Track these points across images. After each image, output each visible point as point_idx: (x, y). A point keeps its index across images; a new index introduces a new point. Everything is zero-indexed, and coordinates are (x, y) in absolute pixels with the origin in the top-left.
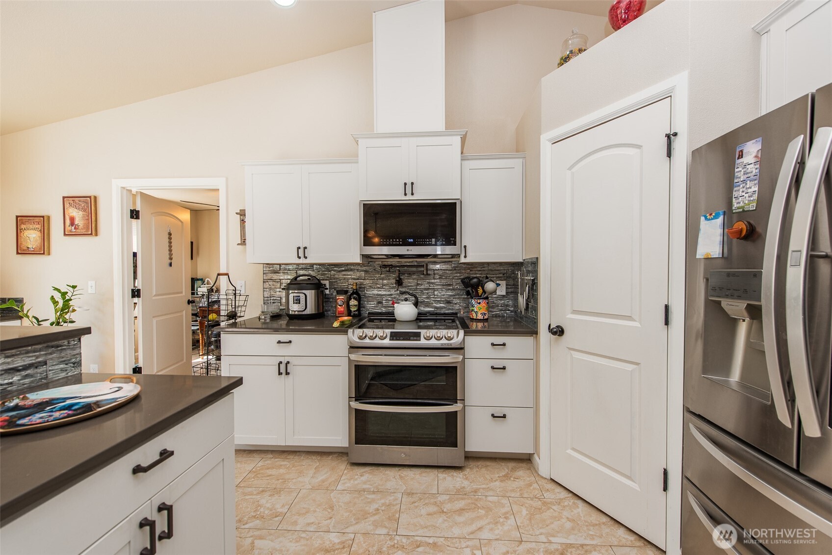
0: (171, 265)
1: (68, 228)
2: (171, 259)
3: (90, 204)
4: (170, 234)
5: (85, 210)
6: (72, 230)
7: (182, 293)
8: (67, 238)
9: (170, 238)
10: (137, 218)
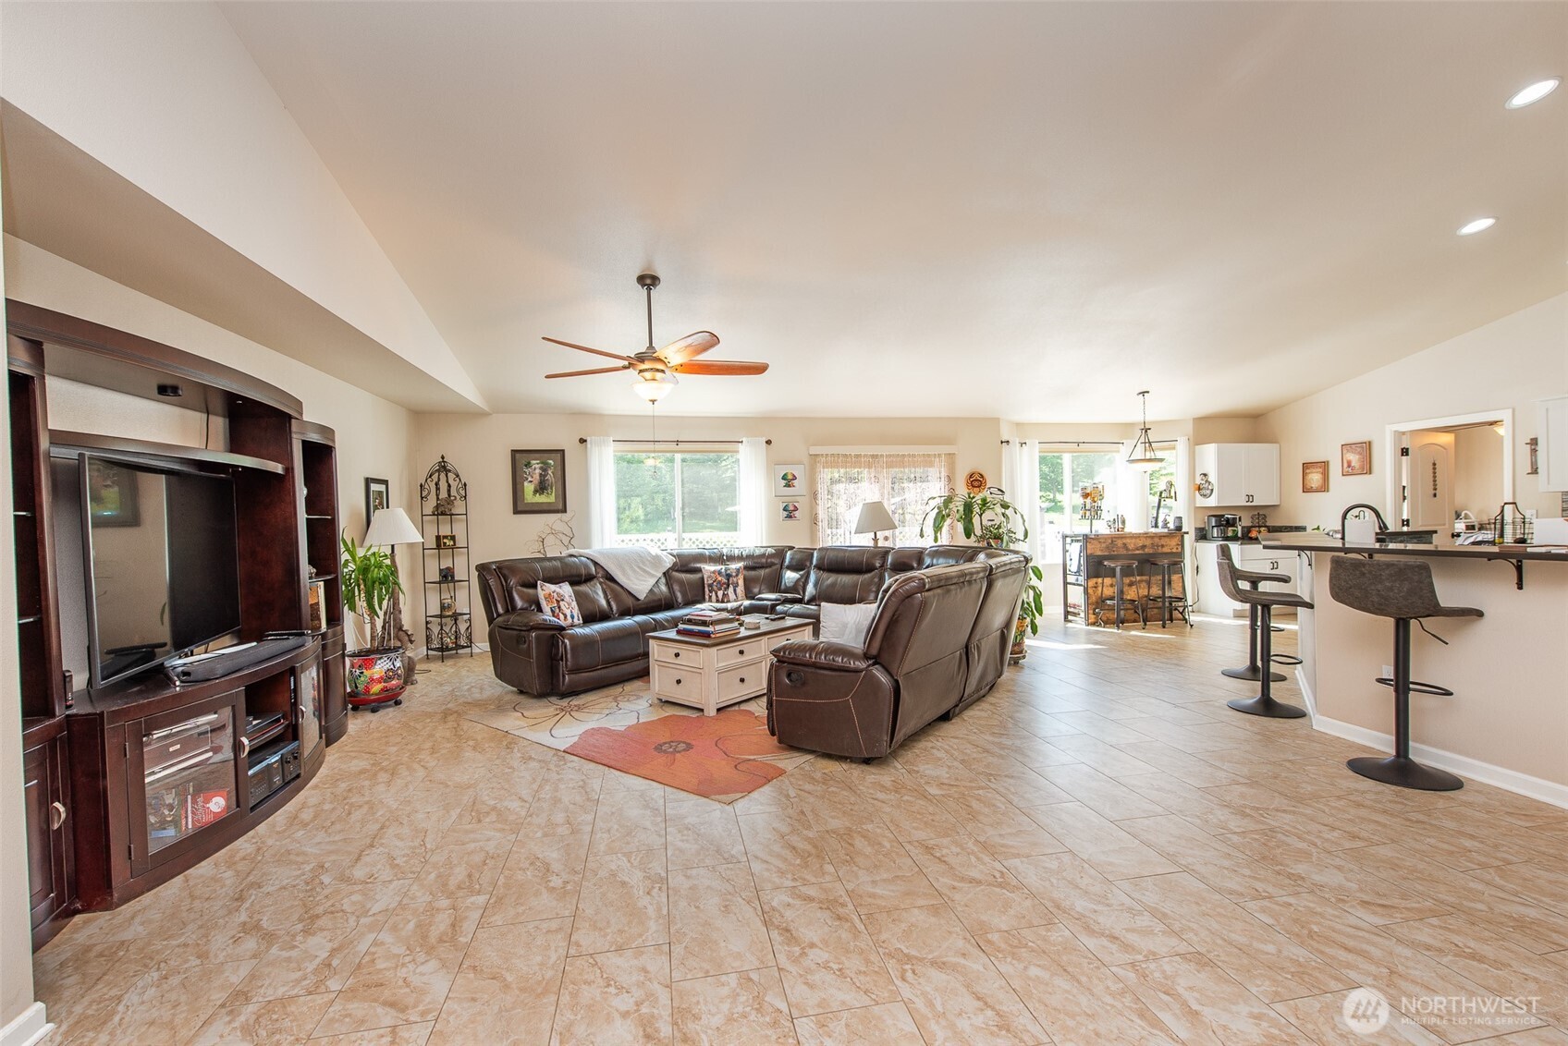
0: (1435, 495)
1: (1346, 469)
2: (1435, 489)
3: (1366, 449)
4: (1434, 464)
5: (1361, 454)
6: (1349, 471)
7: (1444, 525)
8: (1344, 477)
9: (1434, 469)
10: (1407, 455)
